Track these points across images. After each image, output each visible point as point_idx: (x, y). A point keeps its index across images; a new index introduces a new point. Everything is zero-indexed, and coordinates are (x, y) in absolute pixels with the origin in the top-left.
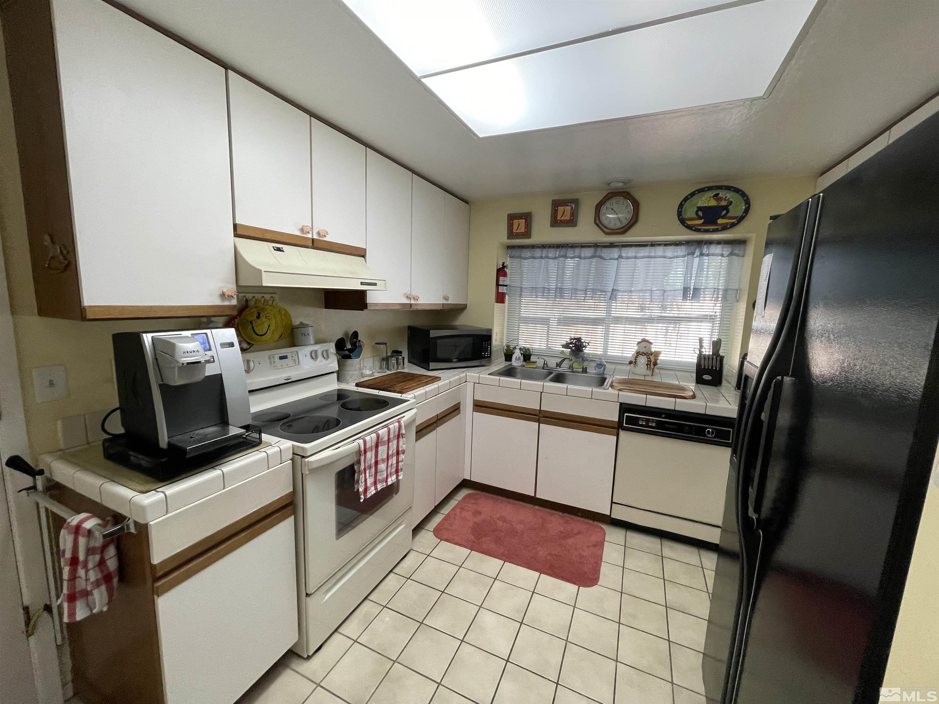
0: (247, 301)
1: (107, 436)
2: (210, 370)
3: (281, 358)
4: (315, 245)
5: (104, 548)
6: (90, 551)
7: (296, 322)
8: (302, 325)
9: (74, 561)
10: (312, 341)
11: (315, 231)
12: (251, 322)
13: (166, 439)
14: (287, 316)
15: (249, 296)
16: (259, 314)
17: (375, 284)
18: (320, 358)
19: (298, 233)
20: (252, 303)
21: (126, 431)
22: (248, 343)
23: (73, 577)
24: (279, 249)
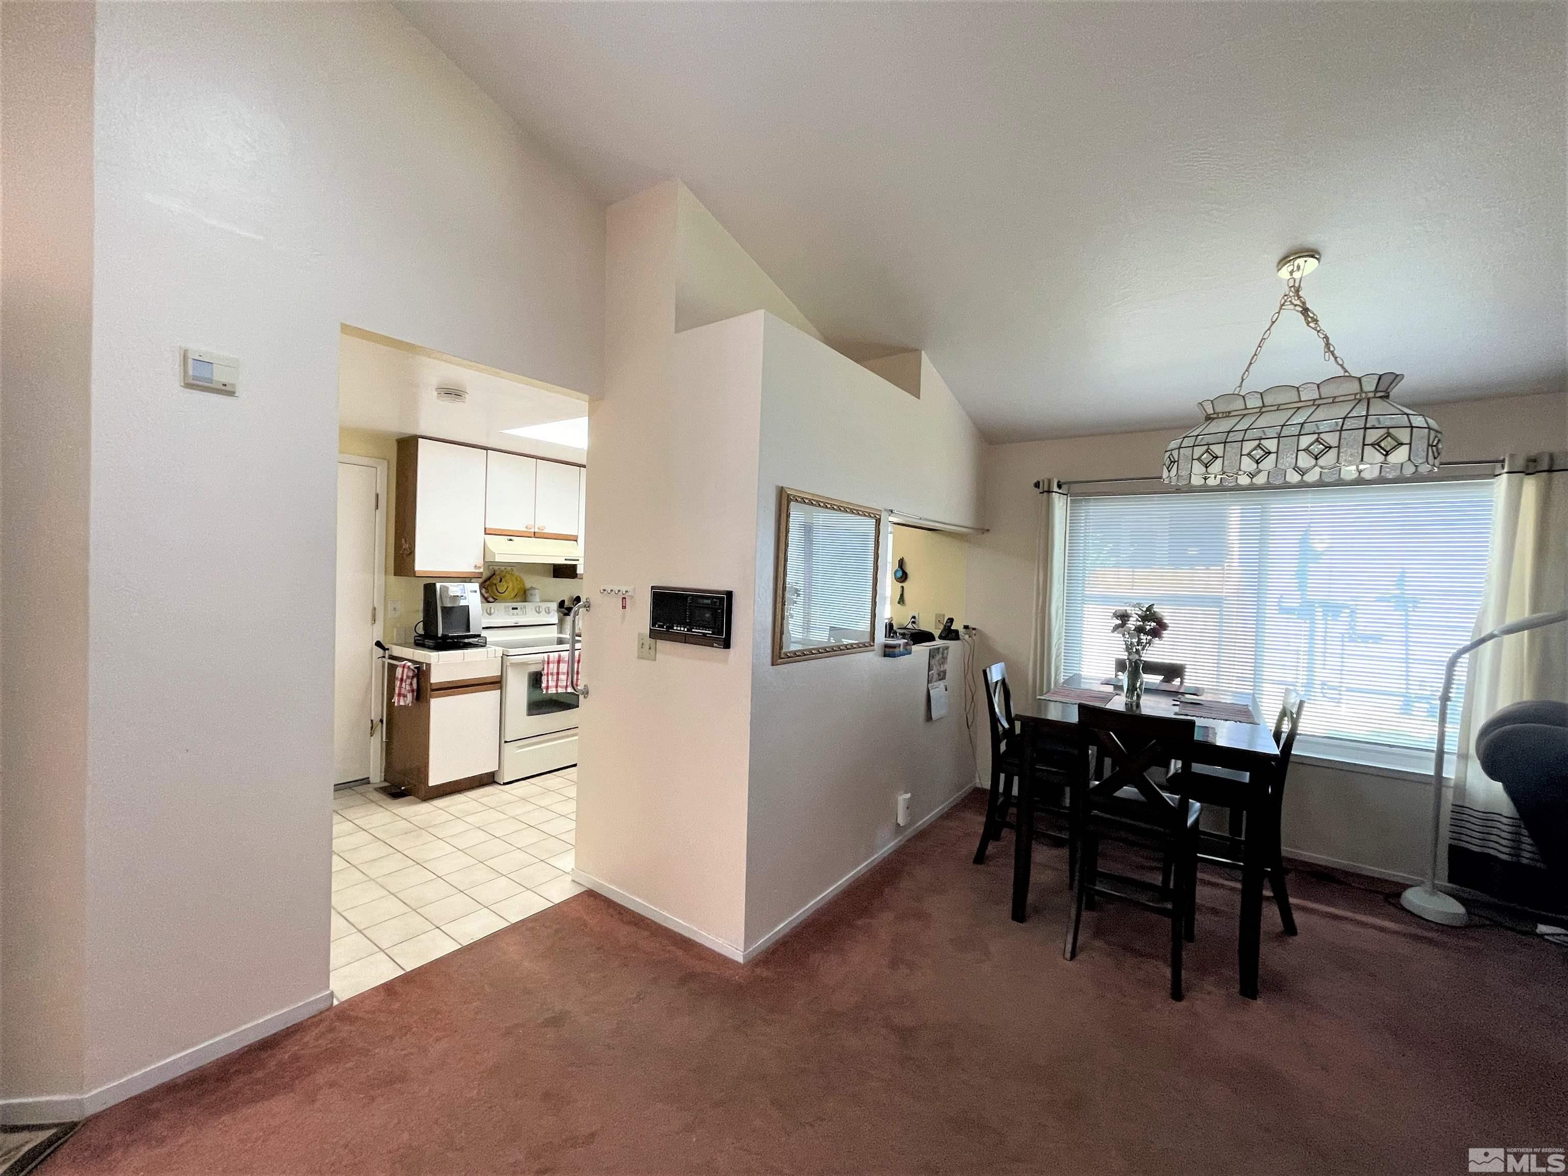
0: (494, 571)
1: (417, 635)
2: (463, 603)
3: (513, 609)
4: (536, 536)
5: (413, 677)
6: (408, 677)
7: (528, 585)
8: (532, 588)
9: (402, 680)
10: (538, 599)
11: (536, 527)
12: (496, 584)
13: (441, 632)
14: (522, 581)
15: (496, 568)
16: (501, 579)
17: (578, 560)
18: (543, 612)
19: (525, 530)
20: (497, 573)
21: (425, 633)
22: (494, 598)
23: (400, 687)
24: (511, 540)
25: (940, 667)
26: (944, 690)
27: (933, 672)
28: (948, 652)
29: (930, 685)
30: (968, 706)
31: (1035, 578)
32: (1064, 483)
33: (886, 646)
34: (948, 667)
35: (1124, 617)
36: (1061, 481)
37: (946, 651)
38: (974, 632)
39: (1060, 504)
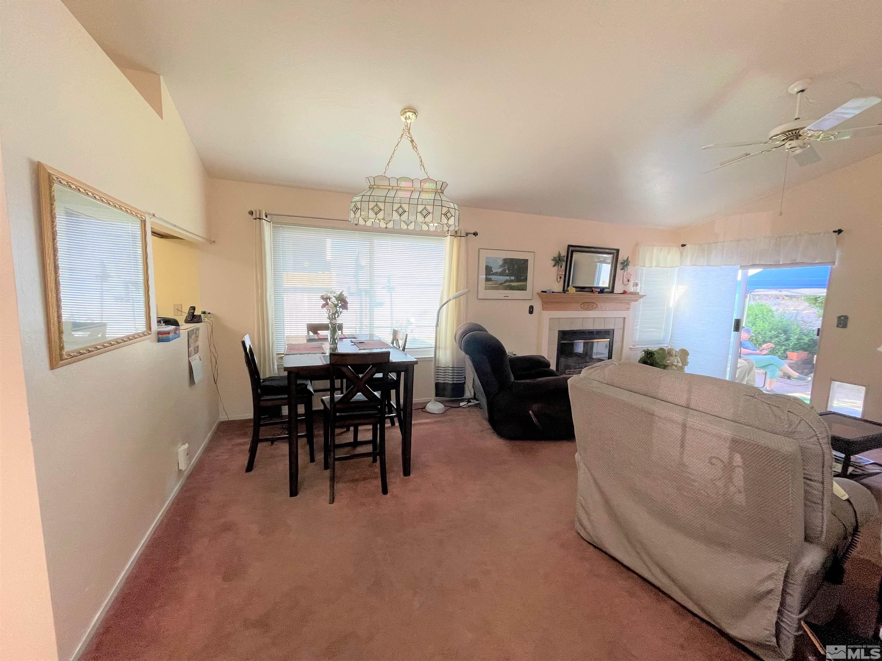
25: (195, 344)
26: (199, 360)
27: (191, 348)
28: (199, 332)
29: (190, 359)
30: (213, 370)
31: (254, 276)
32: (270, 214)
33: (159, 333)
34: (200, 343)
35: (326, 299)
36: (267, 213)
37: (198, 332)
38: (209, 315)
39: (267, 227)
